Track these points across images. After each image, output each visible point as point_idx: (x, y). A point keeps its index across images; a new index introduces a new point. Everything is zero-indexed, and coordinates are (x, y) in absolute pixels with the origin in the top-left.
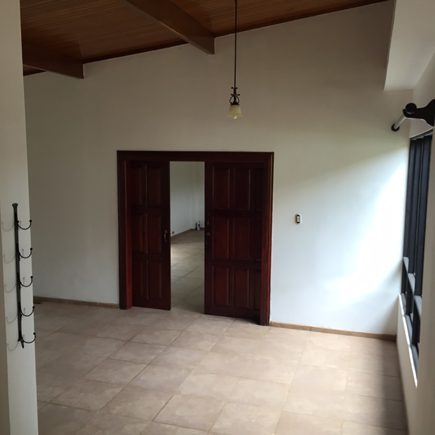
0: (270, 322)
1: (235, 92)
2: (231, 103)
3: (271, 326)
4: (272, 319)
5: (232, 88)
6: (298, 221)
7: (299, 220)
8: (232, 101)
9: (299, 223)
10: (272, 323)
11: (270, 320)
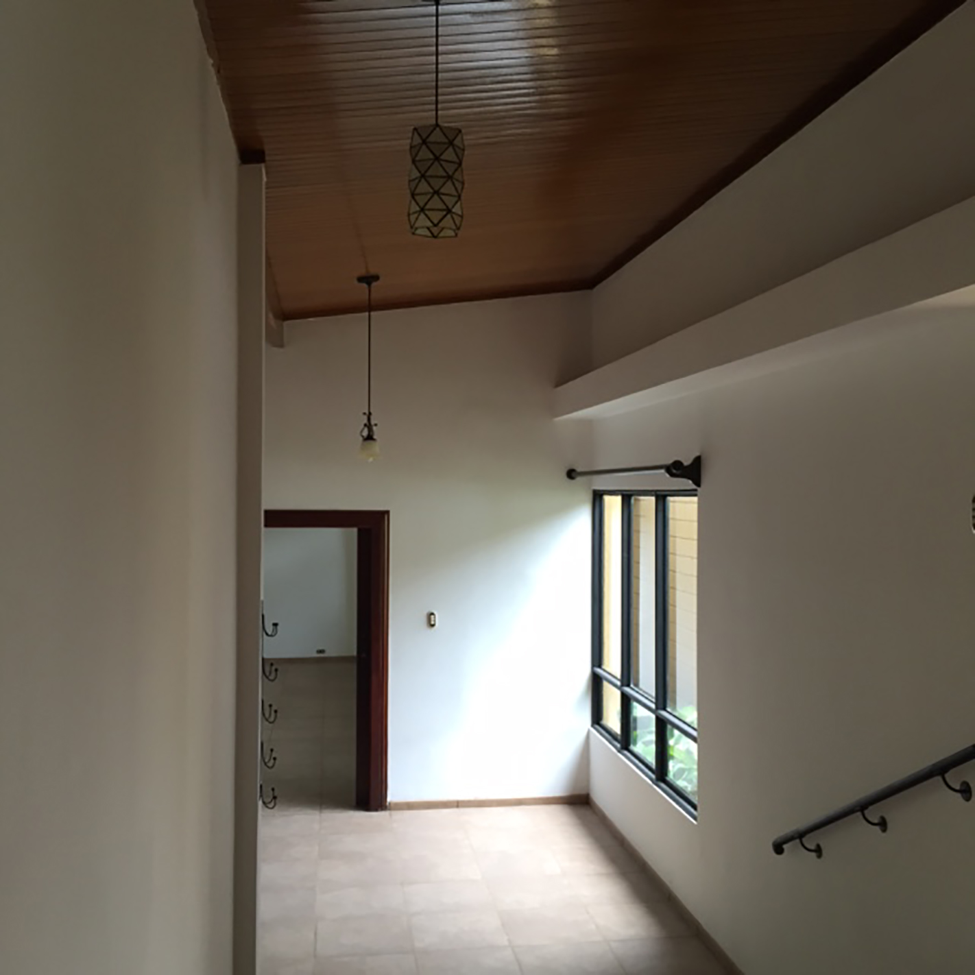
0: (388, 804)
1: (369, 419)
2: (363, 436)
3: (390, 810)
4: (391, 797)
5: (365, 414)
6: (432, 623)
7: (435, 621)
8: (365, 433)
9: (433, 626)
10: (392, 805)
11: (389, 799)
